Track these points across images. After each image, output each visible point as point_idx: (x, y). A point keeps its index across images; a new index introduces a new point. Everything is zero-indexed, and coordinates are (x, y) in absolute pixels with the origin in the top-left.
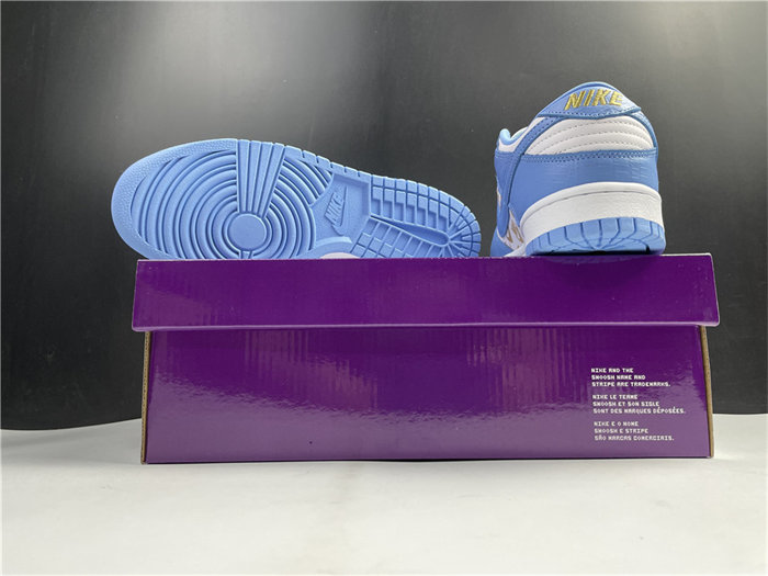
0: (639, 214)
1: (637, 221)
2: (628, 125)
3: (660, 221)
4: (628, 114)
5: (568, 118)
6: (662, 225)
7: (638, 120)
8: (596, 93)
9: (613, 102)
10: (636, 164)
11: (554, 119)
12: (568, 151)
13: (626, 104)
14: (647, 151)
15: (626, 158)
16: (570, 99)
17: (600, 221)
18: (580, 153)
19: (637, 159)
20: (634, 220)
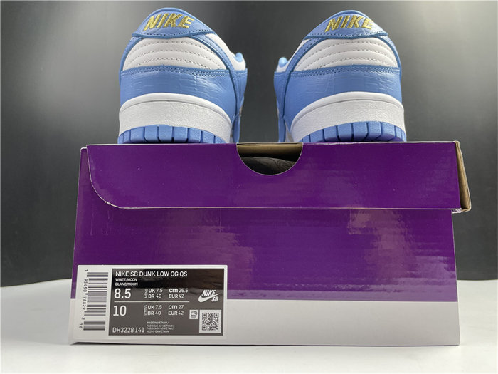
0: (386, 119)
1: (384, 125)
2: (377, 45)
3: (402, 126)
4: (378, 36)
5: (327, 38)
6: (404, 129)
7: (385, 42)
8: (352, 19)
9: (365, 26)
10: (383, 78)
11: (316, 40)
12: (327, 66)
13: (376, 29)
14: (393, 68)
15: (375, 73)
16: (330, 24)
17: (352, 124)
18: (337, 67)
19: (384, 74)
20: (381, 123)
